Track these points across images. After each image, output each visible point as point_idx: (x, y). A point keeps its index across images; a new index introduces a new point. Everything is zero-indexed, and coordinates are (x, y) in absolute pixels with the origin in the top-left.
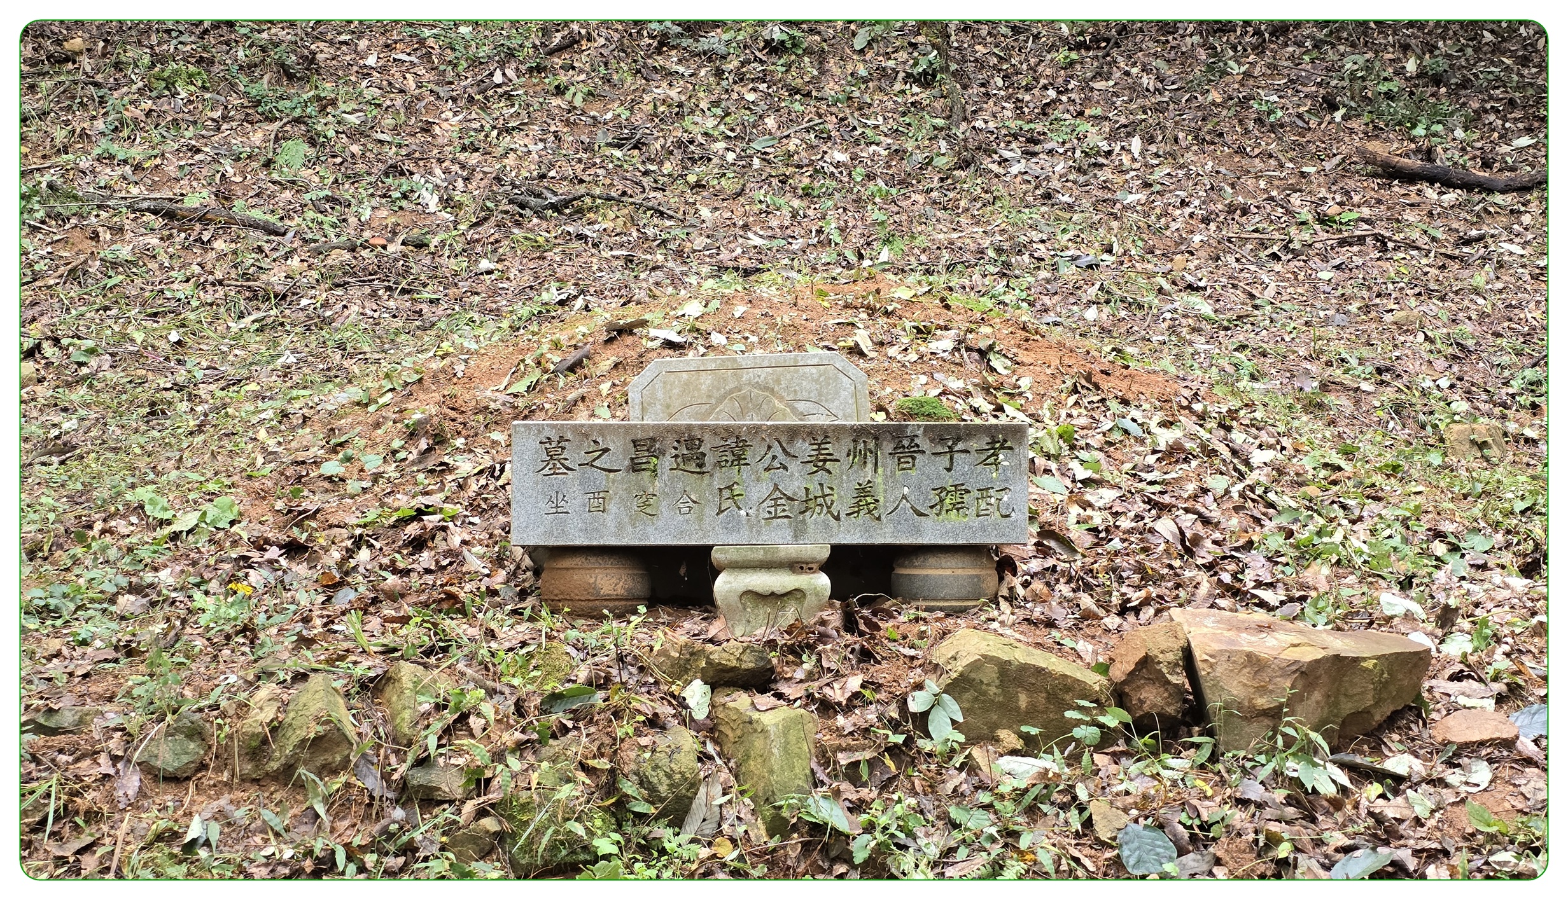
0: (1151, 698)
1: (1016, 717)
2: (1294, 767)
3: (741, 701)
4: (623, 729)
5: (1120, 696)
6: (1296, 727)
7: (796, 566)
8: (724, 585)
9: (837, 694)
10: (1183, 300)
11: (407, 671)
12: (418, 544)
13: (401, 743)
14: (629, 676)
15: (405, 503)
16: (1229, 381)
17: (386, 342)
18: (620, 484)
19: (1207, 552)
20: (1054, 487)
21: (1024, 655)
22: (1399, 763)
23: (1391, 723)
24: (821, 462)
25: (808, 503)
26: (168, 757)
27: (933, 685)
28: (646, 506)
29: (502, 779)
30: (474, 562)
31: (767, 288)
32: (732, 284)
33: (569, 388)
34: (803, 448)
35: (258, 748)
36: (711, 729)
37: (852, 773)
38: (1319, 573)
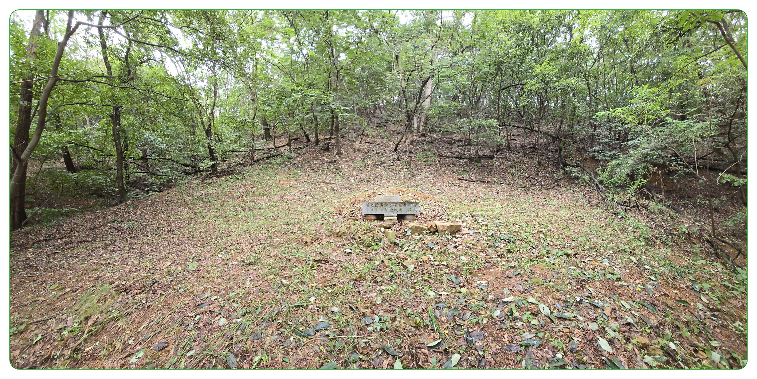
0: (432, 230)
1: (418, 232)
2: (447, 236)
3: (387, 230)
4: (374, 232)
5: (429, 229)
6: (447, 232)
7: (393, 216)
8: (385, 218)
9: (398, 229)
10: (437, 191)
11: (352, 226)
12: (353, 214)
13: (352, 233)
14: (375, 227)
15: (351, 210)
16: (442, 199)
17: (348, 194)
18: (374, 208)
19: (438, 215)
20: (422, 209)
21: (418, 225)
22: (457, 236)
23: (457, 232)
24: (396, 206)
25: (395, 210)
26: (328, 234)
27: (408, 228)
28: (377, 210)
29: (362, 237)
30: (358, 216)
31: (390, 189)
32: (386, 188)
33: (369, 198)
34: (394, 205)
35: (338, 233)
36: (384, 233)
37: (399, 237)
38: (450, 217)
